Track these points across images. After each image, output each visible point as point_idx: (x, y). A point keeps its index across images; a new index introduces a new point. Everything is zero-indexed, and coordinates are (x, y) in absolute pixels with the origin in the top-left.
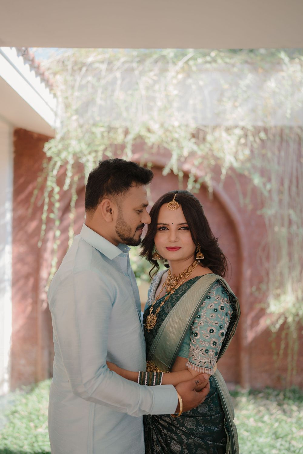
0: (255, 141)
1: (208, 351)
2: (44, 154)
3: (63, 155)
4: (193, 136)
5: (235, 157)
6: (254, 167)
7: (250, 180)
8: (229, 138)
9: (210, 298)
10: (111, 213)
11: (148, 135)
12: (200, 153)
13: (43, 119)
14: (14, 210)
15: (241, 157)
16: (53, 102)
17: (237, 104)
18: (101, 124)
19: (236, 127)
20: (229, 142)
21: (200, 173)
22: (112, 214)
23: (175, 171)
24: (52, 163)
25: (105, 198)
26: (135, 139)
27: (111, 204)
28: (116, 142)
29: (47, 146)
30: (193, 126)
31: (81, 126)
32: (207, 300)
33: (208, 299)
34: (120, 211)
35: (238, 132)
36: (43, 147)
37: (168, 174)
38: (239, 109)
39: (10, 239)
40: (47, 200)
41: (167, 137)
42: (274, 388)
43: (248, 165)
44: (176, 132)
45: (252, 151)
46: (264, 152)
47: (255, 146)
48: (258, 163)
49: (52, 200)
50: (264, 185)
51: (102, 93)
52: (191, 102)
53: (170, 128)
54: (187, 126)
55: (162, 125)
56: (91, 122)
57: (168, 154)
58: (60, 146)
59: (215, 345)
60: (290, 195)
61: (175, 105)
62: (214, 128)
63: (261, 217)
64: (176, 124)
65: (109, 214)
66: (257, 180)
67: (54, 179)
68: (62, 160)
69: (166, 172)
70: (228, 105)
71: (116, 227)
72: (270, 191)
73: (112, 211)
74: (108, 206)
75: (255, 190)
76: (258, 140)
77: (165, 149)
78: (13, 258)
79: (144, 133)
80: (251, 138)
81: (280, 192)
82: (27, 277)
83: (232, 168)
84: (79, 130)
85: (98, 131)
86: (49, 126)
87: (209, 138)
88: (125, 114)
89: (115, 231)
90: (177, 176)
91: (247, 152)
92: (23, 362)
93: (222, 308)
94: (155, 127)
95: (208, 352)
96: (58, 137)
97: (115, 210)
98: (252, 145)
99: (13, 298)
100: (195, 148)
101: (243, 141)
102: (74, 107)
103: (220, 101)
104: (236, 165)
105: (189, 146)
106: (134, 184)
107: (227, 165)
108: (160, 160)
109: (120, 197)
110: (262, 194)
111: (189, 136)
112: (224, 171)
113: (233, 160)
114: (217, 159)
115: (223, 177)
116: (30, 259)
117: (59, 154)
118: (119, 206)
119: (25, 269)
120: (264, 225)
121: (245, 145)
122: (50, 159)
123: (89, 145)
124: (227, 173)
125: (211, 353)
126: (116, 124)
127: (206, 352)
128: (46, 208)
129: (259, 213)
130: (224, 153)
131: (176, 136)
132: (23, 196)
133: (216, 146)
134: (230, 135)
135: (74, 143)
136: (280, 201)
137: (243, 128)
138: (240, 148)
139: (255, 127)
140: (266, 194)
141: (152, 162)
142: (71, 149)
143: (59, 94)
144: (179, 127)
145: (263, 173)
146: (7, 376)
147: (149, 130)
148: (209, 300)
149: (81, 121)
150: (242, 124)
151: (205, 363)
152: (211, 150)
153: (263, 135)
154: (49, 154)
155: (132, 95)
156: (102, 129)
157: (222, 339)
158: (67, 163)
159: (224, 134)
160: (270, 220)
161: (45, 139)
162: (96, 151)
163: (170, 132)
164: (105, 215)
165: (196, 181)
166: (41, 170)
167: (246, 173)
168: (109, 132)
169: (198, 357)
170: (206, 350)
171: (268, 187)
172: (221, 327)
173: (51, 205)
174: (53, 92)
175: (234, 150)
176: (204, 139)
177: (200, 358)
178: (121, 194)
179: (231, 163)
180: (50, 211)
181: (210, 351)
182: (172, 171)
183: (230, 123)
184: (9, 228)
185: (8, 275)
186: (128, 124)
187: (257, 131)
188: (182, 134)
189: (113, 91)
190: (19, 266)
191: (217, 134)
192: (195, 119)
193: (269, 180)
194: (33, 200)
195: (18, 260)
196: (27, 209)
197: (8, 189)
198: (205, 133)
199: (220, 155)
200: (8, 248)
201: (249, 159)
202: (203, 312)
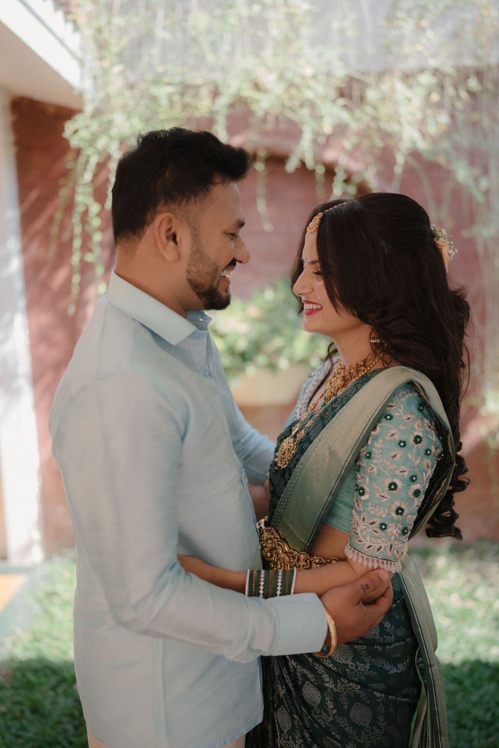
0: (458, 96)
1: (386, 526)
2: (66, 142)
3: (101, 143)
4: (342, 94)
5: (420, 131)
6: (457, 148)
7: (450, 174)
8: (409, 93)
9: (391, 417)
10: (176, 243)
11: (257, 95)
12: (354, 126)
13: (56, 74)
14: (25, 249)
15: (432, 130)
16: (74, 40)
17: (424, 23)
18: (166, 79)
19: (422, 71)
20: (409, 100)
21: (354, 166)
22: (179, 243)
23: (310, 164)
24: (82, 159)
25: (160, 212)
26: (231, 106)
27: (175, 222)
28: (197, 114)
29: (69, 127)
30: (340, 72)
31: (131, 87)
32: (384, 423)
33: (387, 419)
34: (196, 237)
35: (426, 79)
36: (63, 130)
37: (297, 170)
38: (430, 34)
39: (22, 303)
40: (78, 229)
41: (291, 98)
42: (493, 540)
43: (446, 144)
44: (309, 87)
45: (452, 116)
46: (475, 116)
47: (459, 105)
48: (465, 140)
49: (87, 229)
50: (476, 180)
51: (166, 17)
52: (336, 26)
53: (297, 80)
54: (329, 74)
55: (281, 77)
56: (149, 77)
57: (294, 132)
58: (95, 126)
59: (401, 514)
61: (305, 32)
62: (381, 75)
63: (471, 241)
64: (308, 71)
65: (172, 244)
66: (462, 173)
67: (90, 190)
68: (99, 153)
69: (291, 165)
70: (408, 27)
71: (188, 272)
72: (486, 193)
73: (178, 239)
74: (169, 227)
75: (458, 193)
76: (464, 95)
77: (290, 121)
78: (31, 336)
79: (248, 92)
80: (450, 91)
83: (415, 154)
84: (128, 94)
85: (163, 92)
86: (69, 87)
87: (372, 95)
88: (211, 58)
89: (186, 281)
90: (313, 172)
91: (444, 119)
93: (418, 439)
94: (269, 79)
95: (385, 528)
96: (89, 109)
97: (184, 236)
98: (453, 106)
99: (37, 405)
100: (345, 116)
101: (435, 97)
102: (115, 49)
103: (391, 19)
104: (423, 145)
105: (333, 113)
106: (218, 179)
107: (405, 145)
108: (280, 144)
109: (193, 207)
110: (471, 197)
111: (333, 94)
112: (400, 159)
113: (416, 135)
114: (387, 135)
115: (398, 170)
116: (60, 336)
117: (92, 141)
118: (194, 227)
119: (54, 354)
120: (475, 256)
121: (439, 105)
122: (78, 152)
124: (406, 162)
125: (393, 530)
126: (196, 78)
127: (381, 528)
128: (77, 243)
129: (466, 234)
130: (400, 123)
131: (309, 94)
132: (39, 224)
133: (385, 111)
134: (410, 87)
135: (119, 118)
137: (436, 72)
138: (429, 112)
139: (458, 69)
140: (479, 197)
141: (267, 149)
142: (114, 132)
143: (82, 21)
144: (314, 77)
145: (475, 158)
146: (37, 535)
147: (257, 87)
148: (388, 421)
149: (132, 78)
150: (433, 63)
151: (378, 550)
152: (375, 119)
153: (473, 83)
154: (74, 142)
155: (223, 18)
156: (170, 89)
158: (109, 157)
159: (400, 86)
160: (486, 247)
161: (66, 114)
163: (297, 87)
164: (165, 247)
165: (347, 181)
166: (66, 173)
167: (442, 160)
168: (182, 94)
169: (365, 537)
170: (382, 525)
171: (484, 184)
172: (413, 479)
173: (86, 237)
174: (70, 17)
175: (419, 116)
176: (362, 99)
177: (368, 539)
178: (196, 201)
179: (414, 142)
180: (86, 248)
181: (391, 527)
182: (303, 164)
183: (411, 64)
184: (18, 284)
185: (24, 365)
186: (217, 76)
187: (463, 75)
188: (318, 91)
189: (186, 12)
190: (42, 349)
191: (385, 87)
192: (343, 58)
193: (486, 171)
194: (54, 230)
195: (40, 338)
196: (48, 247)
197: (12, 214)
198: (364, 86)
199: (392, 127)
201: (447, 134)
202: (377, 446)
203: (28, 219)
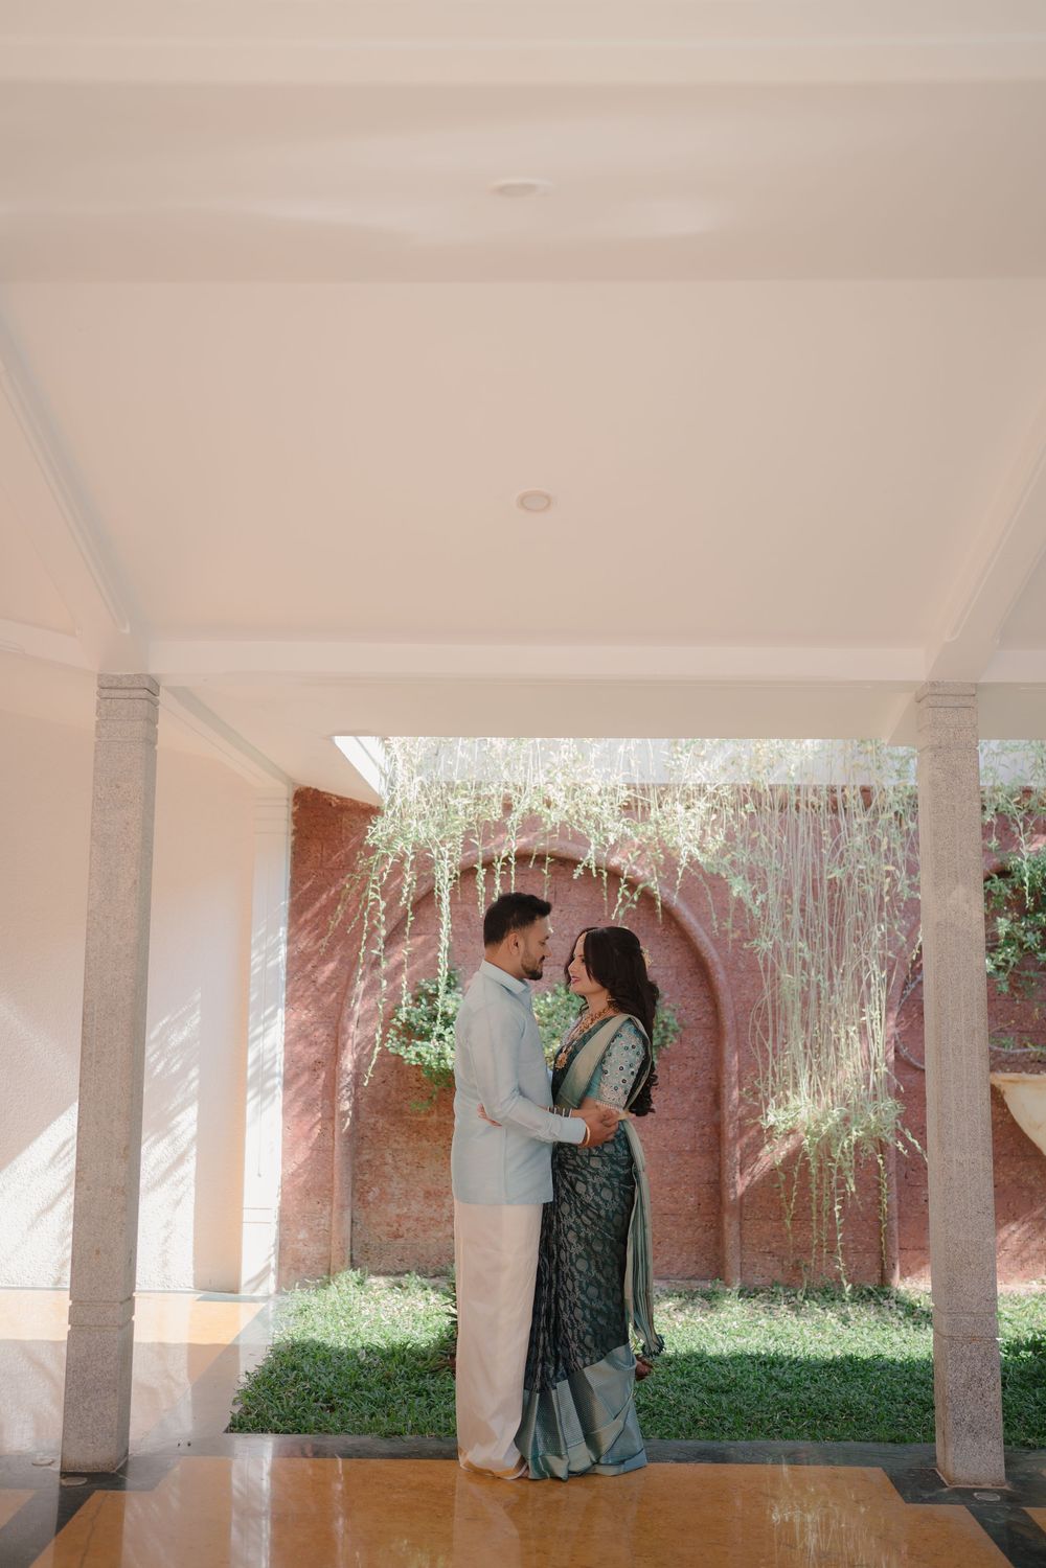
0: (737, 815)
2: (365, 841)
3: (399, 845)
5: (700, 846)
6: (736, 864)
7: (728, 888)
10: (518, 947)
11: (546, 810)
12: (637, 840)
14: (290, 941)
15: (711, 846)
20: (689, 821)
21: (638, 874)
24: (375, 857)
25: (511, 933)
26: (524, 818)
27: (518, 938)
28: (488, 819)
29: (370, 827)
30: (624, 792)
34: (526, 944)
35: (702, 805)
37: (582, 876)
40: (367, 924)
41: (578, 812)
42: (787, 1286)
43: (725, 860)
45: (730, 836)
46: (754, 834)
47: (736, 825)
48: (743, 856)
50: (755, 893)
54: (614, 792)
57: (581, 841)
58: (392, 829)
59: (625, 1083)
60: (802, 910)
63: (751, 952)
66: (738, 888)
68: (395, 855)
69: (577, 872)
71: (522, 961)
72: (765, 907)
74: (515, 940)
76: (742, 815)
77: (576, 832)
78: (288, 1033)
79: (540, 808)
81: (786, 907)
82: (314, 1068)
83: (693, 863)
84: (423, 800)
85: (458, 802)
87: (654, 814)
88: (506, 774)
89: (521, 965)
91: (722, 836)
92: (303, 1235)
93: (634, 1047)
94: (558, 797)
96: (389, 811)
97: (521, 943)
98: (730, 825)
99: (285, 1111)
100: (628, 831)
101: (713, 818)
104: (701, 859)
105: (616, 828)
107: (685, 858)
108: (570, 849)
109: (526, 930)
110: (750, 912)
111: (618, 811)
112: (681, 868)
113: (695, 851)
114: (668, 849)
115: (679, 879)
116: (322, 1034)
117: (389, 843)
118: (526, 940)
119: (312, 1054)
120: (755, 967)
121: (718, 824)
122: (373, 850)
123: (440, 826)
124: (686, 872)
125: (621, 1091)
126: (490, 790)
129: (747, 946)
131: (595, 810)
132: (308, 915)
133: (666, 828)
136: (786, 925)
138: (708, 830)
139: (736, 790)
140: (757, 912)
141: (556, 852)
142: (410, 836)
145: (753, 875)
146: (273, 1262)
147: (548, 803)
148: (620, 1038)
151: (613, 1100)
152: (658, 834)
154: (372, 842)
156: (466, 801)
157: (633, 1078)
158: (404, 859)
159: (680, 807)
160: (765, 960)
162: (453, 837)
164: (513, 948)
165: (631, 888)
166: (347, 866)
167: (721, 874)
171: (761, 898)
172: (631, 1066)
175: (698, 834)
176: (646, 817)
177: (609, 1095)
179: (693, 857)
180: (371, 942)
181: (620, 1089)
182: (588, 871)
185: (279, 1065)
186: (511, 793)
188: (604, 808)
190: (297, 1048)
193: (764, 889)
195: (298, 1036)
196: (320, 937)
197: (284, 903)
199: (672, 842)
200: (281, 1013)
201: (726, 851)
202: (614, 1050)
203: (297, 908)
